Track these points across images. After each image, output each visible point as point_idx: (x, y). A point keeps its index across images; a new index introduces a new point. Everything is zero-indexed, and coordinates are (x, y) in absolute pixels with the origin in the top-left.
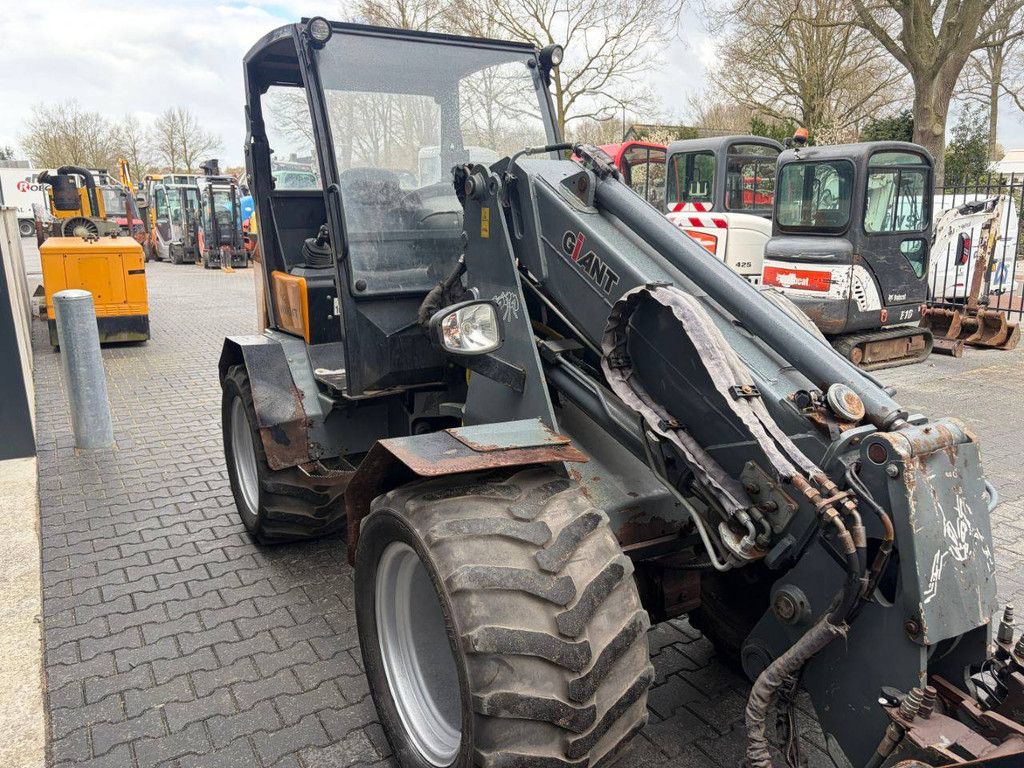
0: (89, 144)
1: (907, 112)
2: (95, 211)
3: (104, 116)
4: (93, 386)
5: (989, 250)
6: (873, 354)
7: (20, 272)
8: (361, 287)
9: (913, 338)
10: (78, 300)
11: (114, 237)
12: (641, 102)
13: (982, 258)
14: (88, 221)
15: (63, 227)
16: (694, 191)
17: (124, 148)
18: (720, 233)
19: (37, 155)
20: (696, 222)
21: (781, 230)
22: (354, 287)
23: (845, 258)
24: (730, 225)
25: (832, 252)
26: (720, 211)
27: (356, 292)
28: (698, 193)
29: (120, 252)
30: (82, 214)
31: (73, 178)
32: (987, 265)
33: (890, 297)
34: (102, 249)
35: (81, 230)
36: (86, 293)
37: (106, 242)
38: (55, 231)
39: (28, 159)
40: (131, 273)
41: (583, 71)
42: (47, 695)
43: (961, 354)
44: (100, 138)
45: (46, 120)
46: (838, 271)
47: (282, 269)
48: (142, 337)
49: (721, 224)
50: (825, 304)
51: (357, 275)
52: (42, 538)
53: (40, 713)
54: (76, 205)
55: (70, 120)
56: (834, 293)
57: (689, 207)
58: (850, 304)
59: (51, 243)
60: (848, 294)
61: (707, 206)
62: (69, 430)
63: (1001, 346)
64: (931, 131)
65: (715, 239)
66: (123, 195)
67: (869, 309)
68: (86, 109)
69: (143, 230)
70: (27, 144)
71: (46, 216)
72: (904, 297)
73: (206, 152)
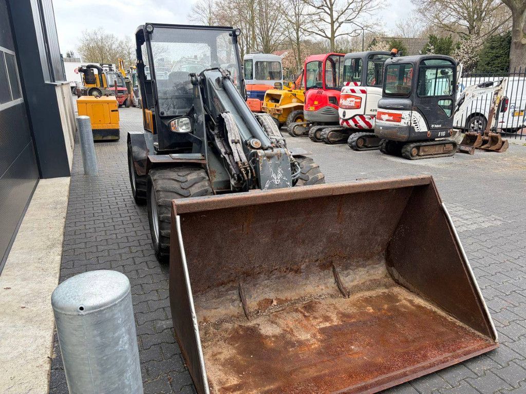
0: (108, 50)
1: (509, 32)
2: (102, 85)
3: (116, 36)
4: (90, 152)
5: (497, 105)
6: (424, 151)
7: (69, 110)
8: (163, 113)
9: (446, 145)
10: (85, 119)
11: (107, 96)
12: (375, 26)
13: (493, 108)
14: (98, 89)
15: (88, 91)
16: (355, 77)
17: (125, 52)
18: (363, 96)
19: (85, 55)
20: (353, 91)
21: (385, 95)
22: (160, 113)
23: (408, 108)
24: (368, 92)
25: (402, 105)
26: (364, 86)
27: (161, 115)
28: (357, 78)
29: (108, 102)
30: (97, 86)
31: (93, 70)
32: (496, 112)
33: (433, 126)
34: (102, 101)
35: (95, 93)
36: (88, 117)
37: (104, 98)
38: (85, 93)
39: (80, 57)
40: (112, 111)
41: (345, 11)
42: (64, 233)
43: (473, 153)
44: (114, 47)
45: (88, 38)
46: (405, 114)
47: (147, 108)
48: (116, 138)
49: (363, 92)
50: (399, 128)
51: (161, 110)
52: (69, 199)
53: (62, 236)
54: (94, 82)
55: (99, 38)
56: (403, 123)
57: (352, 84)
58: (410, 129)
59: (83, 98)
60: (409, 124)
61: (359, 83)
62: (83, 169)
63: (497, 151)
64: (520, 42)
65: (361, 98)
66: (119, 76)
67: (421, 131)
68: (107, 32)
69: (127, 92)
70: (80, 50)
71: (81, 86)
72: (440, 126)
73: (162, 54)
